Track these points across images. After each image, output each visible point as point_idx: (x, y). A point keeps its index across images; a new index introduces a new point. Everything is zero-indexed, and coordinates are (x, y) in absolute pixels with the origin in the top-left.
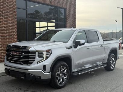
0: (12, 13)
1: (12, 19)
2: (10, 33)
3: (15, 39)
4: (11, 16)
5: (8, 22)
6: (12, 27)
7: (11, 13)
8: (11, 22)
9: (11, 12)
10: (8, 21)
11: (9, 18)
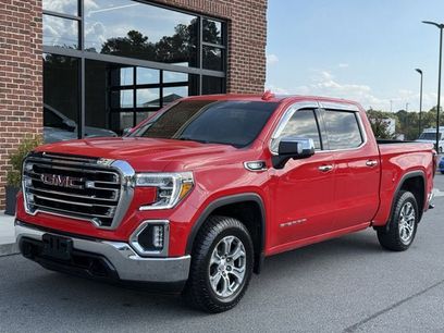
0: (27, 32)
1: (26, 55)
2: (15, 102)
3: (36, 126)
4: (21, 43)
5: (10, 64)
6: (23, 81)
7: (21, 32)
8: (21, 65)
9: (22, 26)
10: (10, 58)
11: (15, 48)
